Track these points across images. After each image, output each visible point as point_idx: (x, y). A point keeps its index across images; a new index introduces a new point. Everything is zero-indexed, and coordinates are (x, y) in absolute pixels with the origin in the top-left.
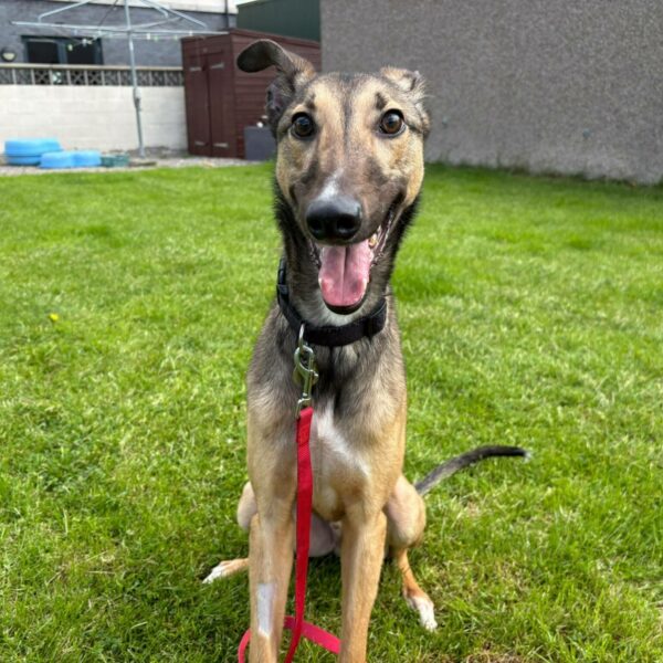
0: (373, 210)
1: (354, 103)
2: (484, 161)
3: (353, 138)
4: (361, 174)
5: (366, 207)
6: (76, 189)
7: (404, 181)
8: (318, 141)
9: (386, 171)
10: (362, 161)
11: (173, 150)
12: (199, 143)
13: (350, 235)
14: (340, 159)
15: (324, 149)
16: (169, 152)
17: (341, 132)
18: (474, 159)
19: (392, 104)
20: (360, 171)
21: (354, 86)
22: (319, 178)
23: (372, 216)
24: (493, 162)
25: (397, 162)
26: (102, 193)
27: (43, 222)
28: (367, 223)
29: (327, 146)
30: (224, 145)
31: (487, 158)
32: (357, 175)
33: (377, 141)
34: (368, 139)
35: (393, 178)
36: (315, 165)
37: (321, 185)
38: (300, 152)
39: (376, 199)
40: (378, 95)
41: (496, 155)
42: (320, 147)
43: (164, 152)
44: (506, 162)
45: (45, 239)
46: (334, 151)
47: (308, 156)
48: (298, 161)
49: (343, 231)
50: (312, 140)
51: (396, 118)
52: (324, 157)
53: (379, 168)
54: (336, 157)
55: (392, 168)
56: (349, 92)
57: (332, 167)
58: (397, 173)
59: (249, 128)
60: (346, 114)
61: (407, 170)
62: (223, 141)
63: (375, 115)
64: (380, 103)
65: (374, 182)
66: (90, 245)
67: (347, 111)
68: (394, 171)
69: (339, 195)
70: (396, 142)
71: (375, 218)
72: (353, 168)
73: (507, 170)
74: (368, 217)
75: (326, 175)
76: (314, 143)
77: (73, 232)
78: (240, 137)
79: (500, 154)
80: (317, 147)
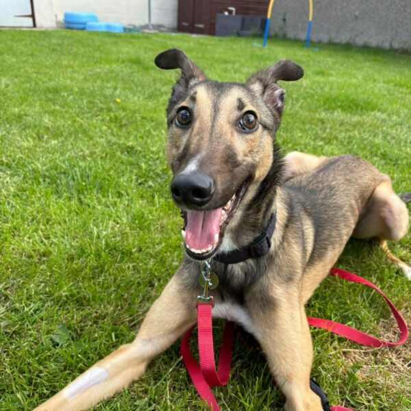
0: (225, 186)
1: (222, 104)
2: (380, 44)
3: (217, 129)
4: (220, 156)
5: (219, 183)
6: (114, 40)
7: (253, 167)
8: (193, 129)
9: (240, 158)
10: (222, 147)
11: (168, 28)
12: (185, 24)
13: (203, 203)
14: (205, 144)
15: (195, 136)
16: (165, 29)
17: (210, 124)
18: (374, 42)
19: (249, 107)
20: (219, 154)
21: (223, 92)
22: (187, 157)
23: (224, 191)
24: (387, 45)
25: (251, 151)
26: (131, 43)
27: (97, 54)
28: (219, 196)
29: (198, 133)
30: (201, 26)
31: (383, 42)
32: (215, 158)
33: (236, 134)
34: (229, 131)
35: (245, 163)
36: (187, 148)
37: (187, 163)
38: (179, 137)
39: (229, 178)
40: (240, 100)
41: (390, 40)
42: (193, 133)
43: (162, 29)
44: (396, 45)
45: (101, 63)
46: (202, 138)
47: (184, 140)
48: (178, 144)
49: (198, 199)
50: (189, 128)
51: (252, 118)
52: (195, 140)
53: (235, 154)
54: (203, 142)
55: (246, 156)
56: (219, 96)
57: (197, 151)
58: (249, 159)
59: (218, 15)
60: (215, 111)
61: (257, 159)
62: (200, 23)
63: (237, 114)
64: (241, 106)
65: (229, 164)
66: (130, 68)
67: (216, 109)
68: (246, 158)
69: (198, 171)
70: (250, 137)
71: (227, 193)
72: (213, 152)
73: (396, 51)
74: (220, 191)
75: (193, 156)
76: (190, 131)
77: (118, 60)
78: (212, 21)
79: (392, 39)
80: (191, 134)
